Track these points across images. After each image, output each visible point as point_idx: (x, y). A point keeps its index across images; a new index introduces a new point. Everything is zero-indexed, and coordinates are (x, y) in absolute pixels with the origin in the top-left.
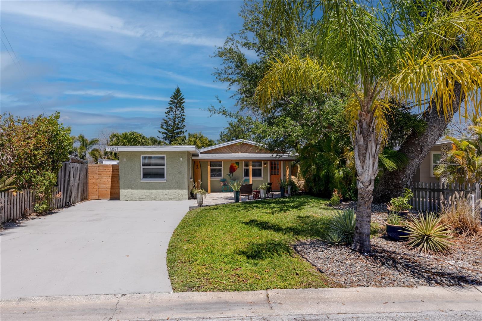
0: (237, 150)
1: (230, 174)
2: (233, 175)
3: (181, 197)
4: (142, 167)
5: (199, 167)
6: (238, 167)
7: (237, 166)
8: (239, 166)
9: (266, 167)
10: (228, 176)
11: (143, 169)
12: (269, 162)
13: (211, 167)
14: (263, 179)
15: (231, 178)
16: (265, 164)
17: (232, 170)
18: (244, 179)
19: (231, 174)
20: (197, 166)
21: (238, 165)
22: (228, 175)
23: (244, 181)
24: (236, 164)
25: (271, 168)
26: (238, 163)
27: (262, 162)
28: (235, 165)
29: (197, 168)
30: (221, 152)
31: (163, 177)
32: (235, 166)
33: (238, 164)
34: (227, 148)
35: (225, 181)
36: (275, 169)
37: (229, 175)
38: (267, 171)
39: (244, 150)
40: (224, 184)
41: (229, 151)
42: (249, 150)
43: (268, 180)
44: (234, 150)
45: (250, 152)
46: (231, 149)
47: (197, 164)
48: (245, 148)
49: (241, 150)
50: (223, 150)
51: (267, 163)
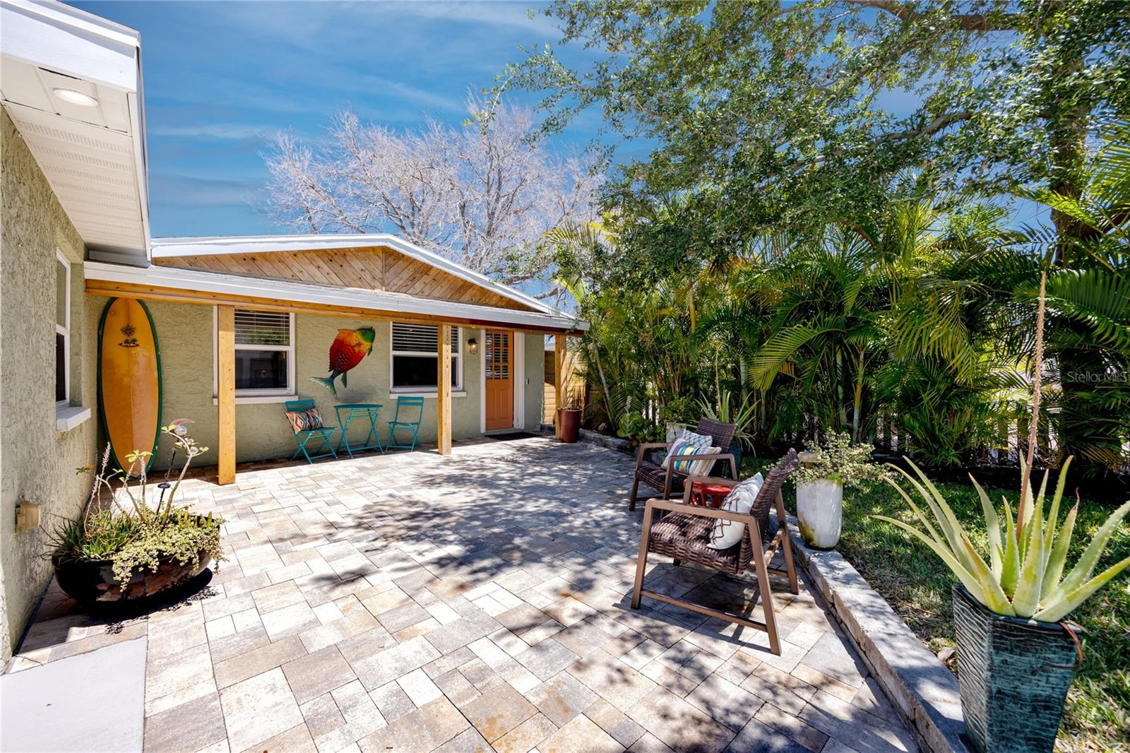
0: (368, 277)
1: (333, 377)
2: (345, 381)
5: (143, 333)
6: (371, 350)
7: (366, 345)
8: (374, 345)
10: (322, 384)
12: (483, 336)
13: (237, 341)
14: (464, 394)
15: (335, 392)
16: (473, 341)
17: (343, 358)
18: (394, 397)
19: (339, 378)
20: (128, 330)
21: (372, 340)
22: (321, 379)
23: (394, 405)
24: (363, 335)
27: (461, 330)
28: (356, 338)
29: (130, 343)
30: (288, 273)
32: (359, 345)
33: (370, 335)
34: (321, 263)
35: (308, 409)
36: (497, 359)
37: (330, 381)
39: (395, 281)
40: (308, 424)
41: (327, 276)
42: (418, 286)
43: (479, 398)
44: (355, 278)
45: (419, 294)
46: (341, 270)
47: (128, 317)
48: (401, 276)
49: (387, 282)
50: (301, 269)
51: (479, 337)
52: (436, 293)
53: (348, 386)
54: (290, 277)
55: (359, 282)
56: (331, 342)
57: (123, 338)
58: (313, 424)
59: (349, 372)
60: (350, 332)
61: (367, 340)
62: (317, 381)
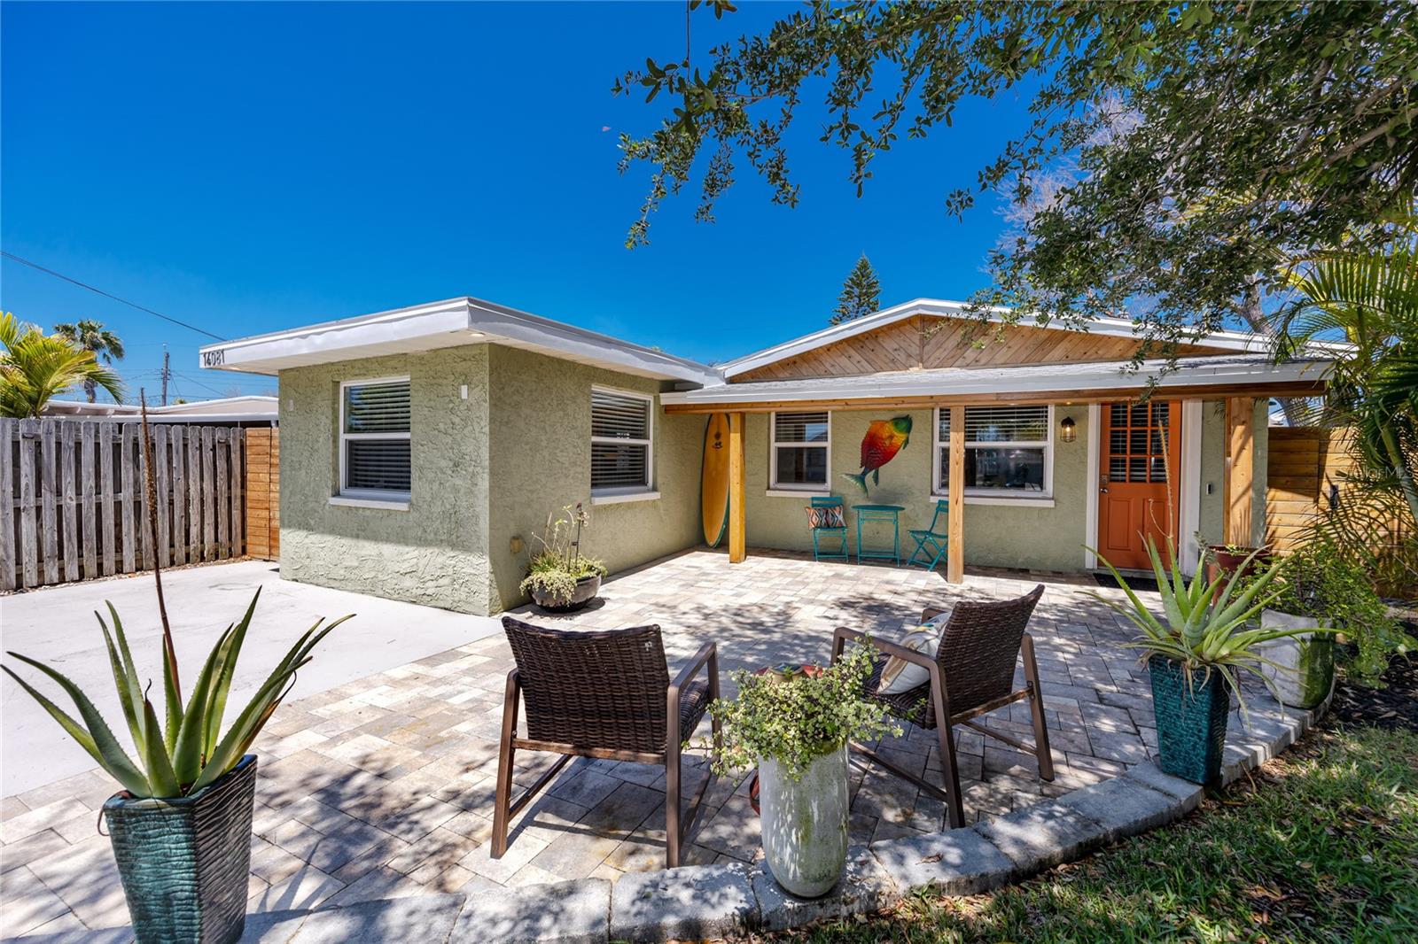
0: (902, 357)
1: (864, 474)
2: (876, 478)
3: (463, 596)
4: (343, 437)
5: (725, 438)
6: (907, 442)
7: (900, 437)
9: (1072, 437)
10: (854, 481)
11: (351, 443)
12: (1094, 412)
13: (778, 439)
14: (1051, 504)
15: (866, 490)
16: (1068, 422)
17: (876, 453)
18: (934, 500)
19: (870, 475)
20: (718, 436)
21: (909, 430)
22: (852, 476)
24: (897, 425)
25: (1113, 444)
26: (905, 423)
27: (1051, 410)
28: (889, 429)
29: (718, 445)
30: (821, 370)
31: (404, 485)
32: (891, 437)
33: (904, 425)
34: (852, 352)
35: (833, 507)
36: (1139, 448)
37: (861, 479)
38: (1084, 463)
39: (937, 354)
40: (824, 521)
41: (858, 365)
42: (970, 354)
43: (1084, 511)
44: (887, 361)
45: (975, 364)
46: (871, 355)
47: (719, 427)
48: (945, 346)
49: (925, 357)
50: (833, 363)
51: (1085, 415)
52: (999, 359)
53: (880, 484)
54: (823, 373)
55: (891, 365)
56: (862, 436)
57: (715, 441)
58: (831, 522)
59: (882, 469)
60: (883, 423)
61: (901, 431)
62: (848, 478)
